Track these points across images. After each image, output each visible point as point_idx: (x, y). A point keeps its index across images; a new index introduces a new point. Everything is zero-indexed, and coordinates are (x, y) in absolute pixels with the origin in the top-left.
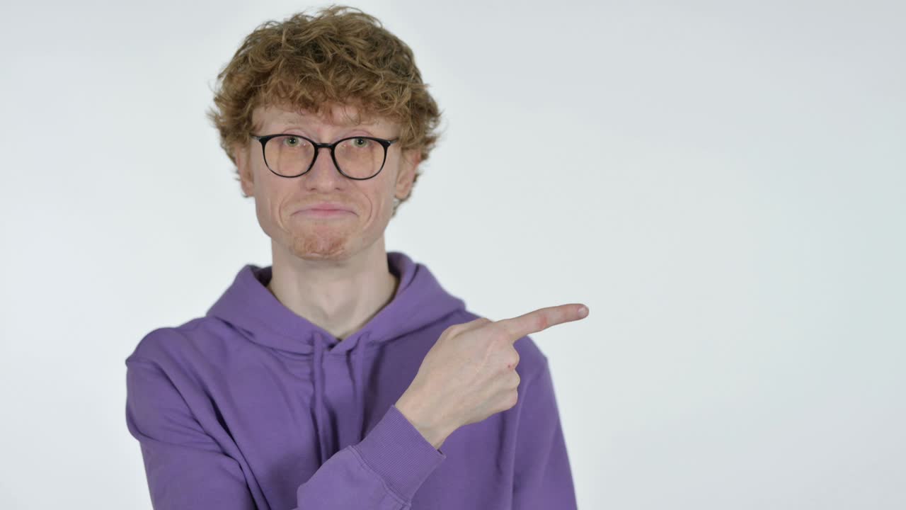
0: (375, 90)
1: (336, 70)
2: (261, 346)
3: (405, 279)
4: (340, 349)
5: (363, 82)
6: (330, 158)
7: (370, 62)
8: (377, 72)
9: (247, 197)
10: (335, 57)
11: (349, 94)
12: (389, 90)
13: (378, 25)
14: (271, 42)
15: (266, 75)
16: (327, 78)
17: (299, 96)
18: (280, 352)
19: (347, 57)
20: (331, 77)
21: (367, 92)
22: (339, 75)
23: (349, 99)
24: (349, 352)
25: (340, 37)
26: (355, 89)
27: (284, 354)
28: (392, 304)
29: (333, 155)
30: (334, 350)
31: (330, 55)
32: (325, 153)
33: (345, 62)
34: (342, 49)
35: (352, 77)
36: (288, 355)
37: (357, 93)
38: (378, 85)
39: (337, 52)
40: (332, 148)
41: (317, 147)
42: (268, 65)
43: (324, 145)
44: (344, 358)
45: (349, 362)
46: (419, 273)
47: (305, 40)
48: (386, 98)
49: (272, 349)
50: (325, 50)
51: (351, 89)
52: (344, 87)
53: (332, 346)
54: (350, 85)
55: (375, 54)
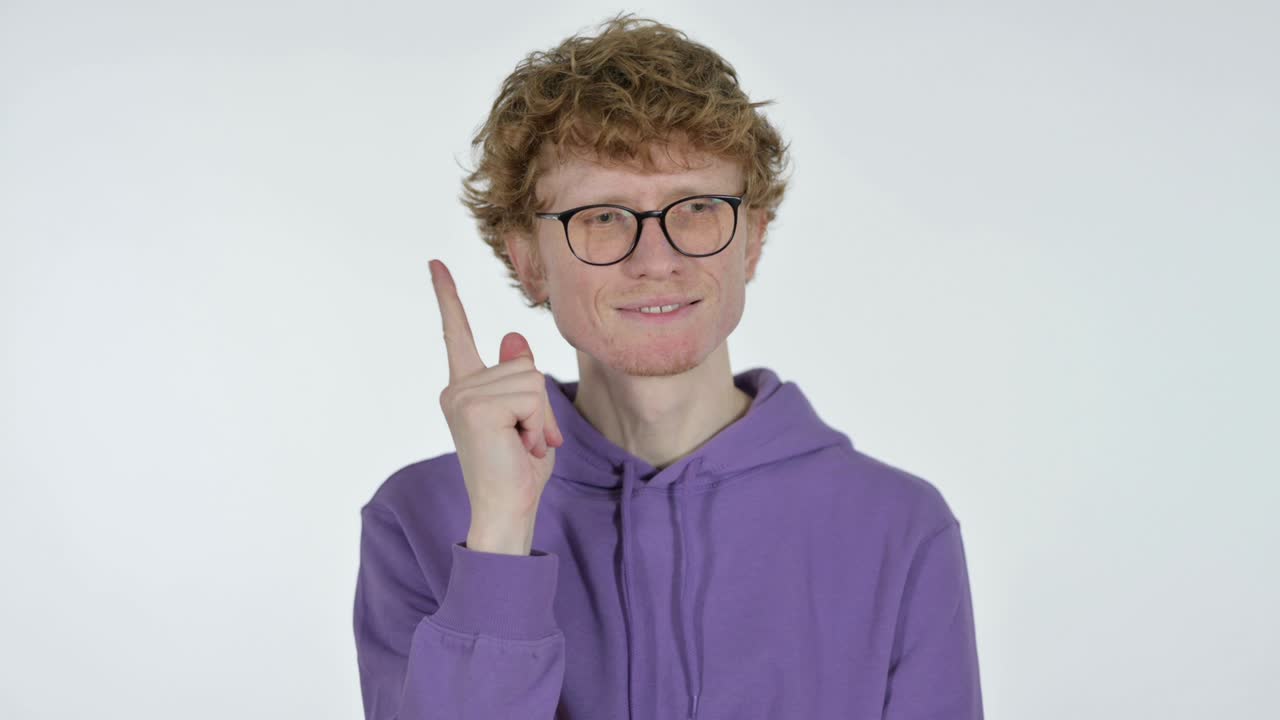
0: (706, 116)
1: (648, 98)
3: (762, 395)
4: (662, 480)
5: (686, 108)
6: (659, 229)
7: (688, 81)
8: (701, 92)
9: (535, 305)
10: (643, 80)
11: (670, 128)
12: (723, 113)
13: (683, 38)
14: (548, 76)
15: (550, 120)
16: (638, 108)
17: (609, 139)
19: (658, 77)
20: (643, 108)
21: (695, 121)
22: (651, 104)
23: (672, 136)
25: (641, 53)
26: (676, 119)
29: (663, 226)
31: (636, 79)
32: (651, 225)
33: (657, 83)
34: (651, 68)
35: (669, 104)
36: (584, 488)
37: (680, 124)
38: (708, 109)
39: (644, 72)
40: (662, 217)
41: (641, 217)
42: (552, 105)
43: (648, 214)
44: (665, 494)
47: (596, 63)
48: (722, 125)
49: (563, 480)
50: (629, 72)
51: (671, 121)
52: (661, 119)
53: (648, 478)
54: (670, 115)
55: (691, 70)
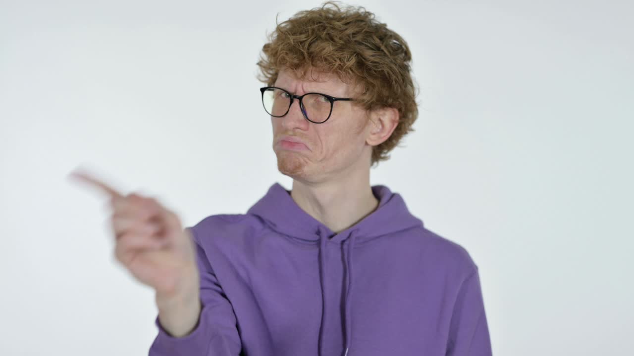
2: (281, 234)
3: (384, 199)
18: (294, 239)
24: (343, 242)
27: (298, 240)
28: (375, 213)
29: (300, 104)
30: (333, 239)
36: (301, 241)
43: (295, 96)
44: (339, 246)
45: (342, 248)
46: (394, 198)
49: (288, 236)
